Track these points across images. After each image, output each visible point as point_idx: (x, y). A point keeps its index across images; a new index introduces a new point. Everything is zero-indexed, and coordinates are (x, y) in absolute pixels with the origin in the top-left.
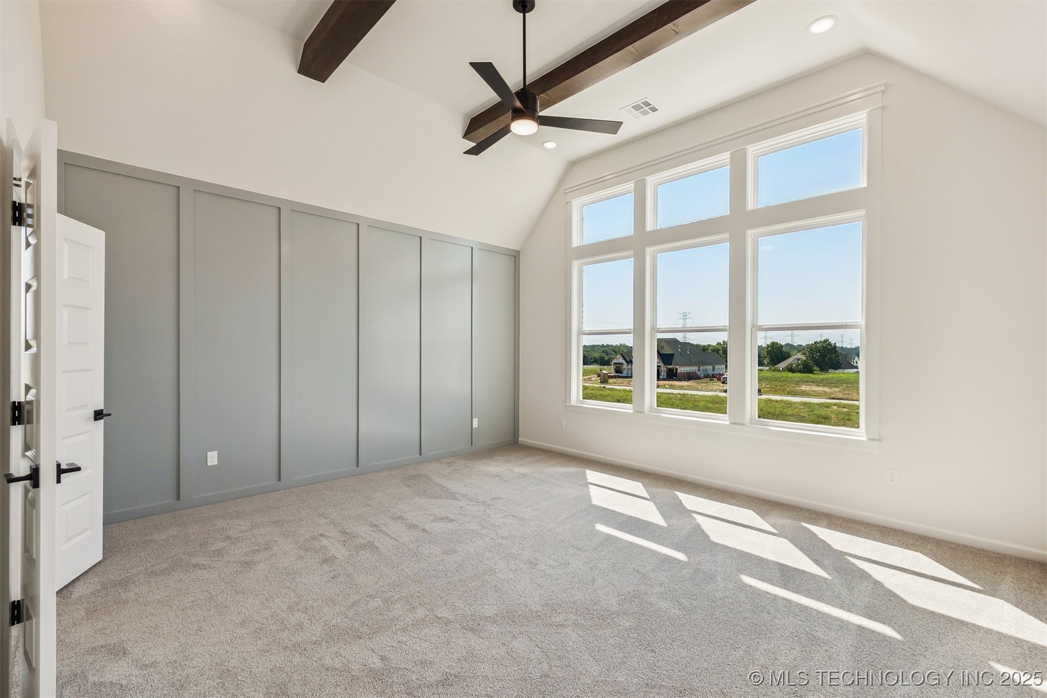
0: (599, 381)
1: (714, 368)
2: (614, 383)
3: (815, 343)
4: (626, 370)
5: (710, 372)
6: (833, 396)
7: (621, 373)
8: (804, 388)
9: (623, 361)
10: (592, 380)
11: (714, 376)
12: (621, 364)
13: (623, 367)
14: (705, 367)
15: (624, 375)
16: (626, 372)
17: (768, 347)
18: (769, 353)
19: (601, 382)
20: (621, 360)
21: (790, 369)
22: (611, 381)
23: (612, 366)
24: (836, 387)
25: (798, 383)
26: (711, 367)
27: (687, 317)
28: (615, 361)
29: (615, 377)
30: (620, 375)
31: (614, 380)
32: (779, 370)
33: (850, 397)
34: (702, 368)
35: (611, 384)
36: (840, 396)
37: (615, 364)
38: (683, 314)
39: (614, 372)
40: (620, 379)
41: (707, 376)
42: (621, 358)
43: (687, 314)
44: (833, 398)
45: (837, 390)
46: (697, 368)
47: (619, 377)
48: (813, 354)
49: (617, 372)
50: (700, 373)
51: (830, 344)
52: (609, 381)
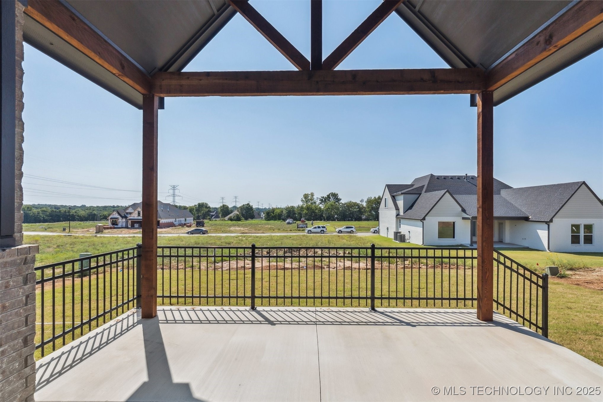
0: (95, 231)
1: (186, 220)
2: (109, 232)
3: (243, 205)
4: (121, 223)
5: (183, 222)
6: (243, 232)
7: (117, 225)
8: (232, 229)
9: (119, 217)
10: (90, 232)
11: (185, 224)
12: (117, 218)
13: (119, 221)
14: (180, 219)
15: (120, 226)
16: (121, 224)
17: (221, 208)
18: (221, 210)
19: (96, 233)
20: (116, 216)
21: (231, 219)
22: (107, 231)
23: (109, 220)
24: (247, 227)
25: (230, 226)
26: (184, 219)
27: (176, 189)
28: (111, 217)
29: (111, 228)
30: (116, 226)
31: (110, 230)
32: (225, 220)
33: (251, 232)
34: (177, 220)
35: (105, 234)
36: (247, 231)
37: (111, 218)
38: (173, 186)
39: (111, 224)
40: (115, 230)
41: (180, 225)
42: (117, 214)
43: (175, 186)
44: (243, 233)
45: (246, 228)
46: (174, 220)
47: (114, 228)
48: (242, 211)
49: (113, 224)
50: (176, 223)
51: (250, 206)
52: (104, 231)
